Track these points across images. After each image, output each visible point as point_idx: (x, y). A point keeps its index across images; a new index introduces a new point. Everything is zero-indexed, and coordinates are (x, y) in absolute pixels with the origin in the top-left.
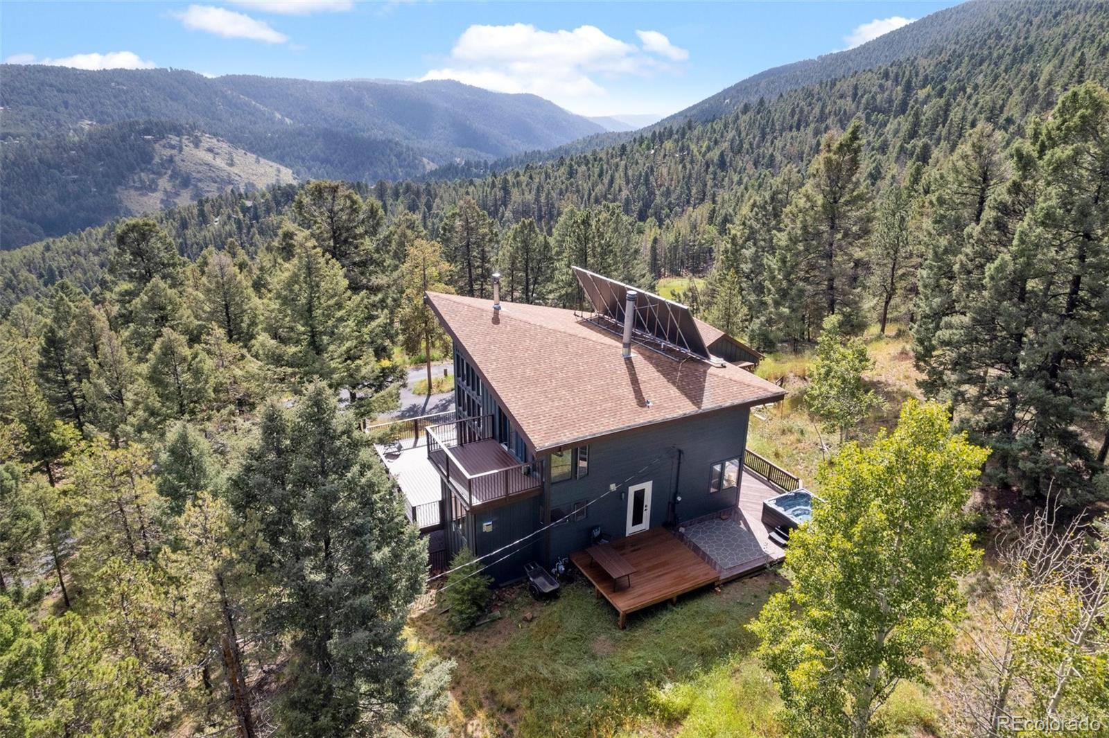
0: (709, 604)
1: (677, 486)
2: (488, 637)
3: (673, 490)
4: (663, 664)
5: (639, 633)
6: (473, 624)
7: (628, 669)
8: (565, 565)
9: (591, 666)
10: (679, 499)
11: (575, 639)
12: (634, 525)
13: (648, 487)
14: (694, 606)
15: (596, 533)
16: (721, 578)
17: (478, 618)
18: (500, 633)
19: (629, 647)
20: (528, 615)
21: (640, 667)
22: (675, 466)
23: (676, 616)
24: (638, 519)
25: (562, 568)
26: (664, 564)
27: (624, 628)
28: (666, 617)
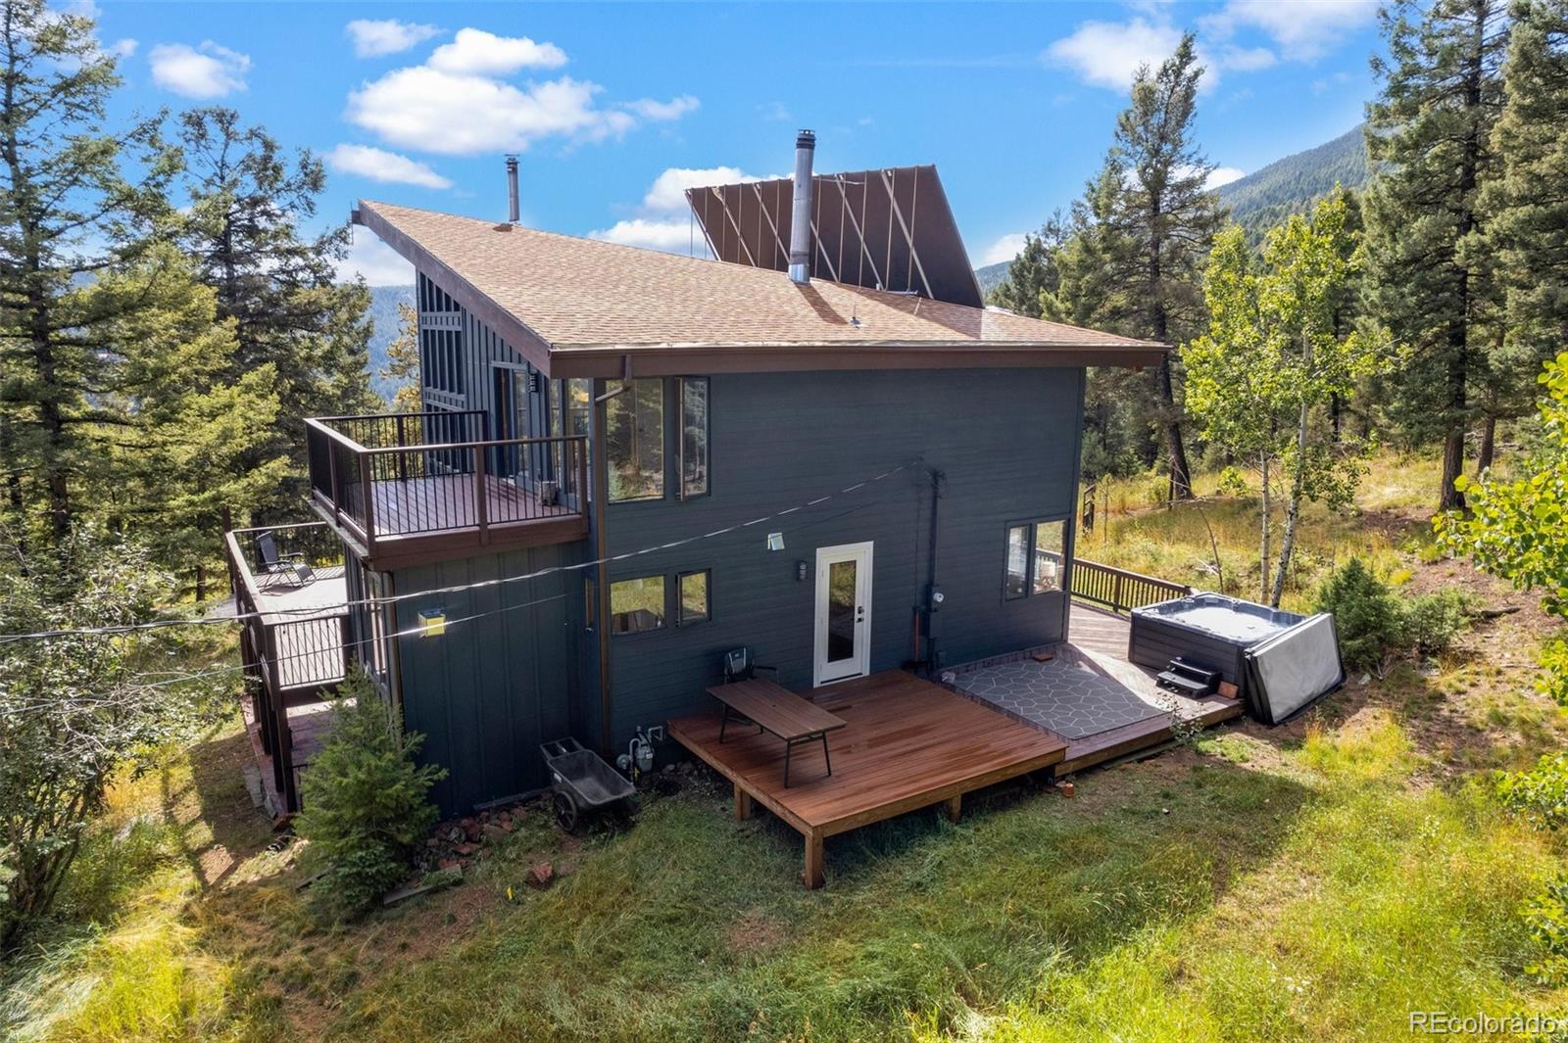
0: (1047, 816)
1: (931, 569)
2: (414, 932)
3: (923, 578)
4: (948, 963)
5: (863, 896)
6: (377, 901)
7: (836, 987)
8: (654, 746)
9: (720, 986)
10: (939, 598)
11: (672, 920)
12: (831, 659)
13: (862, 554)
14: (1007, 824)
15: (738, 663)
16: (1070, 755)
17: (394, 883)
18: (453, 919)
19: (836, 932)
20: (542, 869)
21: (877, 978)
22: (927, 513)
23: (963, 847)
24: (841, 648)
25: (645, 754)
26: (917, 731)
27: (818, 884)
28: (935, 851)
